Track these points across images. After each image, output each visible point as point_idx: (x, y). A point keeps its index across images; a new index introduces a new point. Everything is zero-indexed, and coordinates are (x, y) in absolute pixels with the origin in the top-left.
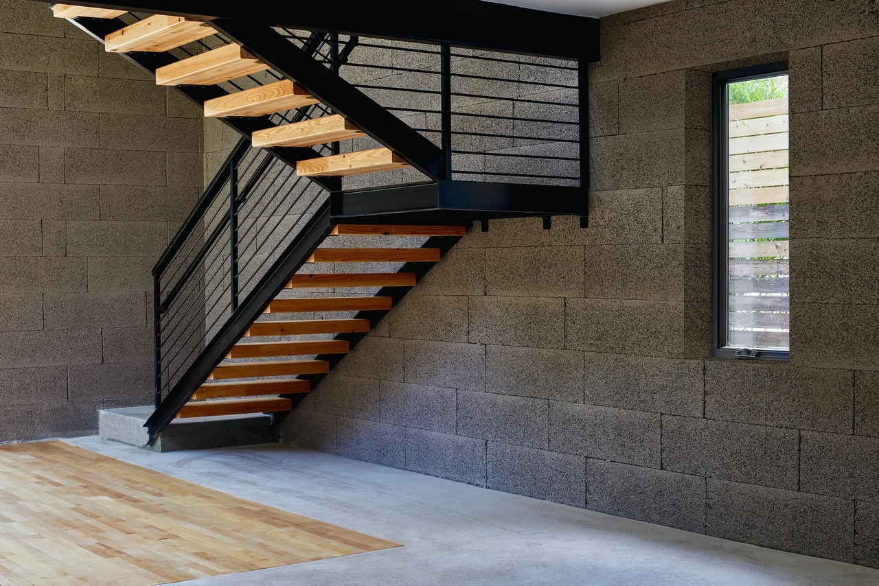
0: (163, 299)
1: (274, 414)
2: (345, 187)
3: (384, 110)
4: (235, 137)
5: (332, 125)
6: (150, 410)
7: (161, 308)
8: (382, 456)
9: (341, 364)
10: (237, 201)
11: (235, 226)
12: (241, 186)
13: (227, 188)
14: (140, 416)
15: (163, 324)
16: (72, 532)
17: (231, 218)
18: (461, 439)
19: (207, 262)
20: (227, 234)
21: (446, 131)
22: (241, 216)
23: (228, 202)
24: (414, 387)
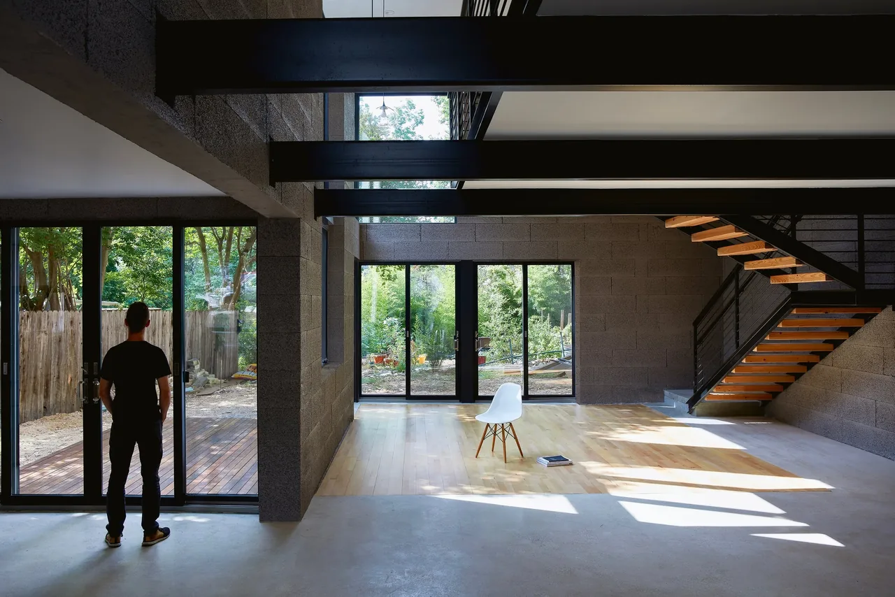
0: (698, 338)
1: (762, 401)
2: (800, 289)
3: (819, 253)
4: (735, 262)
5: (789, 262)
6: (691, 393)
7: (697, 343)
8: (826, 432)
9: (802, 378)
10: (739, 291)
11: (737, 304)
12: (741, 284)
13: (733, 284)
14: (684, 395)
15: (698, 351)
16: (647, 458)
17: (736, 300)
18: (879, 430)
19: (725, 318)
20: (733, 307)
21: (861, 262)
22: (741, 299)
23: (734, 291)
24: (848, 396)
